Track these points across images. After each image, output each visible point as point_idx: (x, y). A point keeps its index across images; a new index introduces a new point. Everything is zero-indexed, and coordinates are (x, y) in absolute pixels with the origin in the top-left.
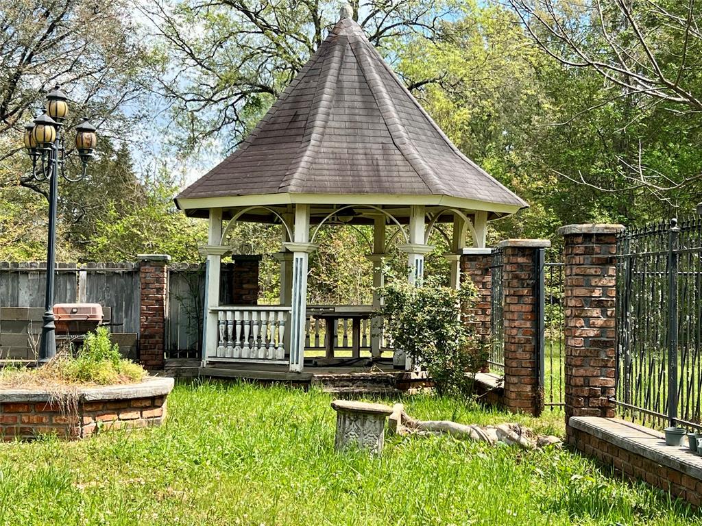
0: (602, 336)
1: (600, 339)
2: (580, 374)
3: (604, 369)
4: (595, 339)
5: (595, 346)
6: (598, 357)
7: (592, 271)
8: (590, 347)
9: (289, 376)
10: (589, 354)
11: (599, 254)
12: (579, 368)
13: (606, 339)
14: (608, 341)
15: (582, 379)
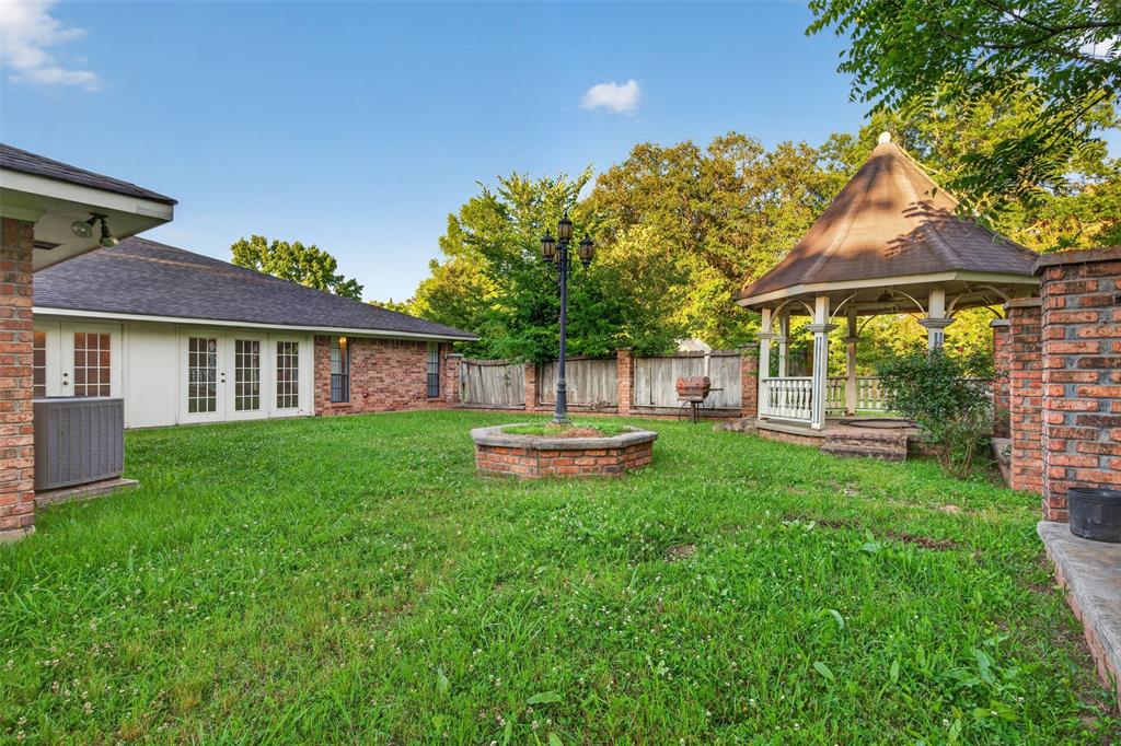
0: (1099, 411)
1: (1096, 414)
2: (1059, 462)
3: (1105, 458)
4: (1089, 414)
5: (1087, 425)
6: (1092, 439)
7: (1082, 317)
8: (1077, 424)
9: (811, 433)
10: (1075, 435)
11: (1096, 291)
12: (1056, 454)
13: (1110, 415)
14: (1113, 418)
15: (1062, 470)
